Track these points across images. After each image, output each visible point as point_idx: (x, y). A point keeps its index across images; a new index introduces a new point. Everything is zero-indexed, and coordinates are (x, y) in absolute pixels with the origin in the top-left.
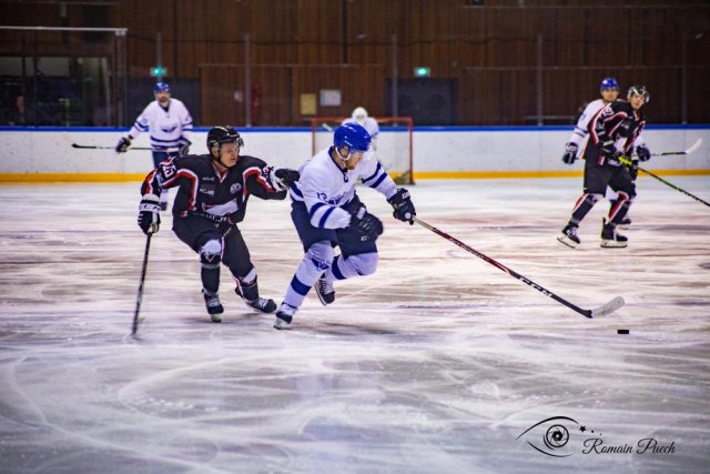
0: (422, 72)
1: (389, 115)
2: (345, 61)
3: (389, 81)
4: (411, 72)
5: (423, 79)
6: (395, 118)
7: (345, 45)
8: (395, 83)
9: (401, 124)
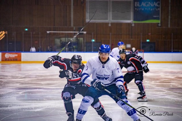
0: (148, 41)
1: (140, 49)
2: (132, 38)
3: (140, 42)
4: (146, 40)
5: (148, 42)
6: (141, 50)
7: (132, 35)
8: (141, 43)
9: (142, 51)
